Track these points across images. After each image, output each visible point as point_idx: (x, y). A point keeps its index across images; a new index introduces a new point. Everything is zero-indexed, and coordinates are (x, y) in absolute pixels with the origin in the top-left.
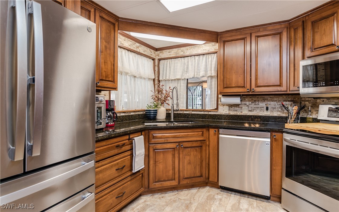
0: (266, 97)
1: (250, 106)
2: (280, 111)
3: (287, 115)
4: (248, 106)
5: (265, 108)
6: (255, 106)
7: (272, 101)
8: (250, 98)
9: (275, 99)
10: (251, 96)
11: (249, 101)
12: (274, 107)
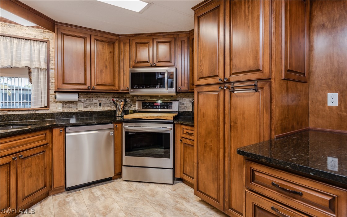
0: (99, 94)
1: (85, 102)
2: (109, 106)
3: (115, 109)
4: (83, 103)
5: (98, 104)
6: (89, 103)
7: (104, 98)
8: (85, 95)
9: (106, 96)
10: (86, 94)
11: (84, 98)
12: (106, 103)
